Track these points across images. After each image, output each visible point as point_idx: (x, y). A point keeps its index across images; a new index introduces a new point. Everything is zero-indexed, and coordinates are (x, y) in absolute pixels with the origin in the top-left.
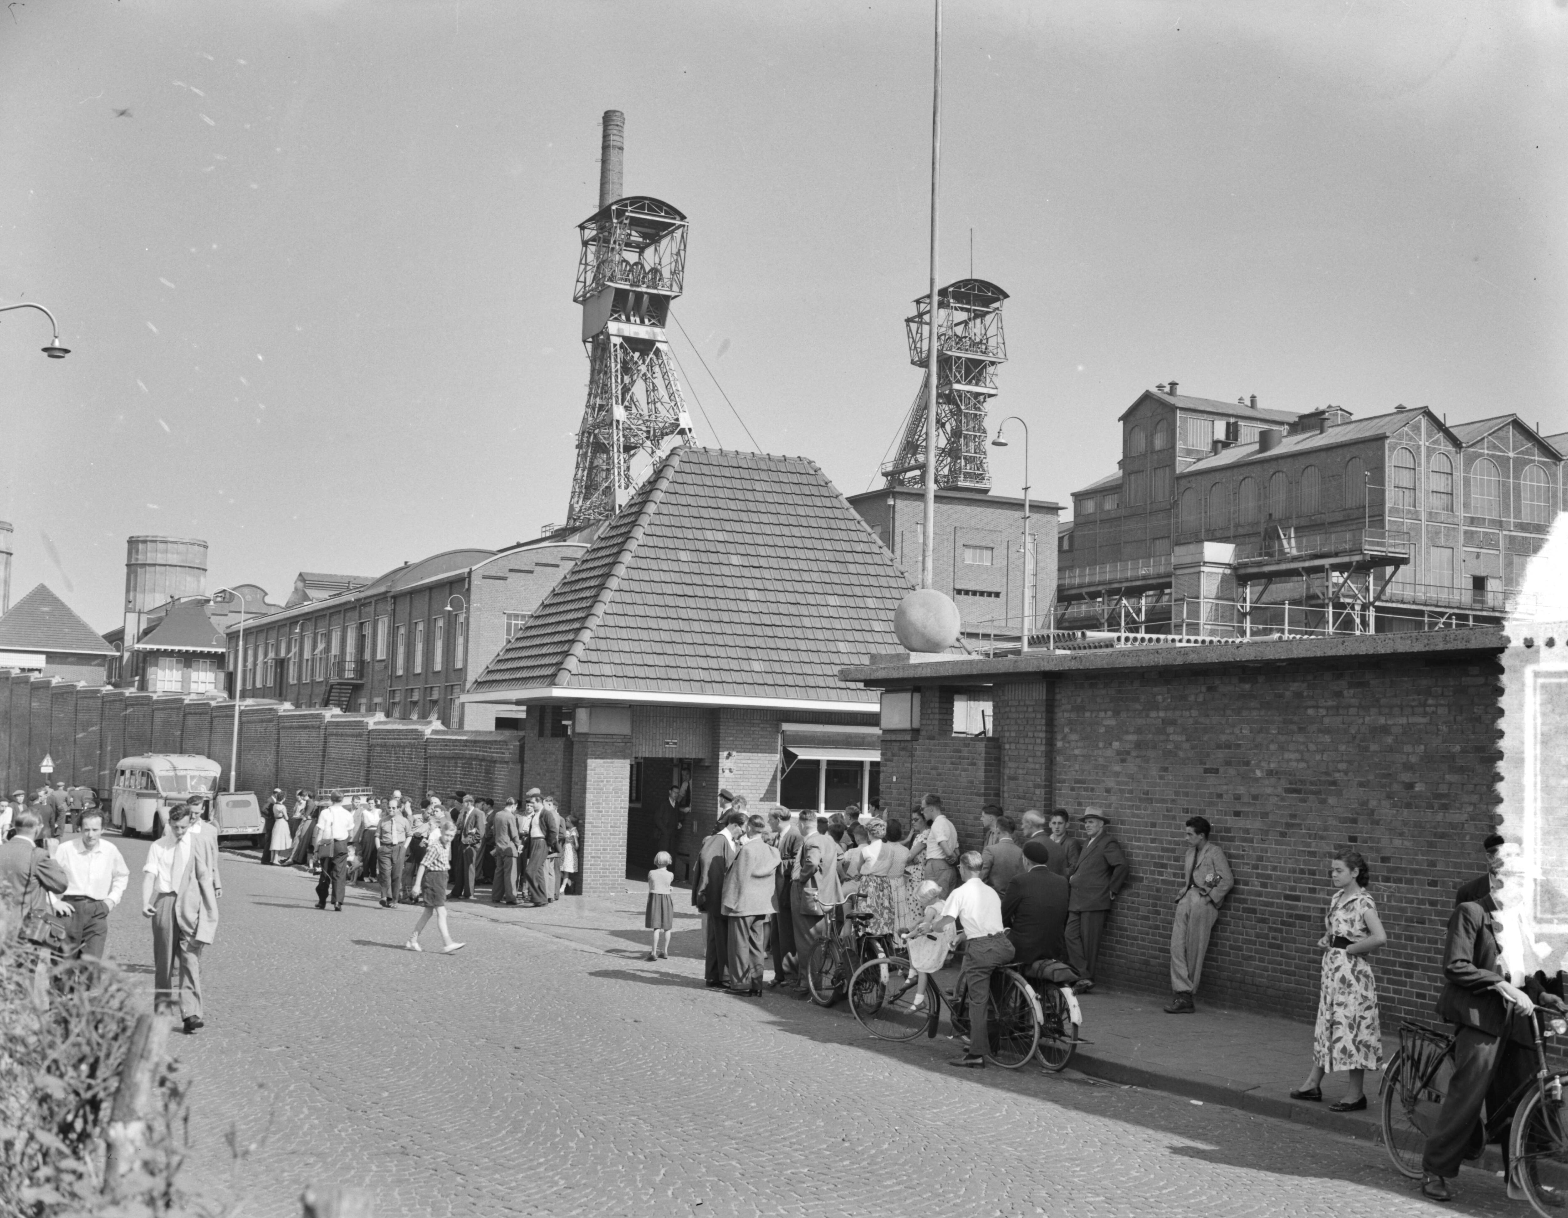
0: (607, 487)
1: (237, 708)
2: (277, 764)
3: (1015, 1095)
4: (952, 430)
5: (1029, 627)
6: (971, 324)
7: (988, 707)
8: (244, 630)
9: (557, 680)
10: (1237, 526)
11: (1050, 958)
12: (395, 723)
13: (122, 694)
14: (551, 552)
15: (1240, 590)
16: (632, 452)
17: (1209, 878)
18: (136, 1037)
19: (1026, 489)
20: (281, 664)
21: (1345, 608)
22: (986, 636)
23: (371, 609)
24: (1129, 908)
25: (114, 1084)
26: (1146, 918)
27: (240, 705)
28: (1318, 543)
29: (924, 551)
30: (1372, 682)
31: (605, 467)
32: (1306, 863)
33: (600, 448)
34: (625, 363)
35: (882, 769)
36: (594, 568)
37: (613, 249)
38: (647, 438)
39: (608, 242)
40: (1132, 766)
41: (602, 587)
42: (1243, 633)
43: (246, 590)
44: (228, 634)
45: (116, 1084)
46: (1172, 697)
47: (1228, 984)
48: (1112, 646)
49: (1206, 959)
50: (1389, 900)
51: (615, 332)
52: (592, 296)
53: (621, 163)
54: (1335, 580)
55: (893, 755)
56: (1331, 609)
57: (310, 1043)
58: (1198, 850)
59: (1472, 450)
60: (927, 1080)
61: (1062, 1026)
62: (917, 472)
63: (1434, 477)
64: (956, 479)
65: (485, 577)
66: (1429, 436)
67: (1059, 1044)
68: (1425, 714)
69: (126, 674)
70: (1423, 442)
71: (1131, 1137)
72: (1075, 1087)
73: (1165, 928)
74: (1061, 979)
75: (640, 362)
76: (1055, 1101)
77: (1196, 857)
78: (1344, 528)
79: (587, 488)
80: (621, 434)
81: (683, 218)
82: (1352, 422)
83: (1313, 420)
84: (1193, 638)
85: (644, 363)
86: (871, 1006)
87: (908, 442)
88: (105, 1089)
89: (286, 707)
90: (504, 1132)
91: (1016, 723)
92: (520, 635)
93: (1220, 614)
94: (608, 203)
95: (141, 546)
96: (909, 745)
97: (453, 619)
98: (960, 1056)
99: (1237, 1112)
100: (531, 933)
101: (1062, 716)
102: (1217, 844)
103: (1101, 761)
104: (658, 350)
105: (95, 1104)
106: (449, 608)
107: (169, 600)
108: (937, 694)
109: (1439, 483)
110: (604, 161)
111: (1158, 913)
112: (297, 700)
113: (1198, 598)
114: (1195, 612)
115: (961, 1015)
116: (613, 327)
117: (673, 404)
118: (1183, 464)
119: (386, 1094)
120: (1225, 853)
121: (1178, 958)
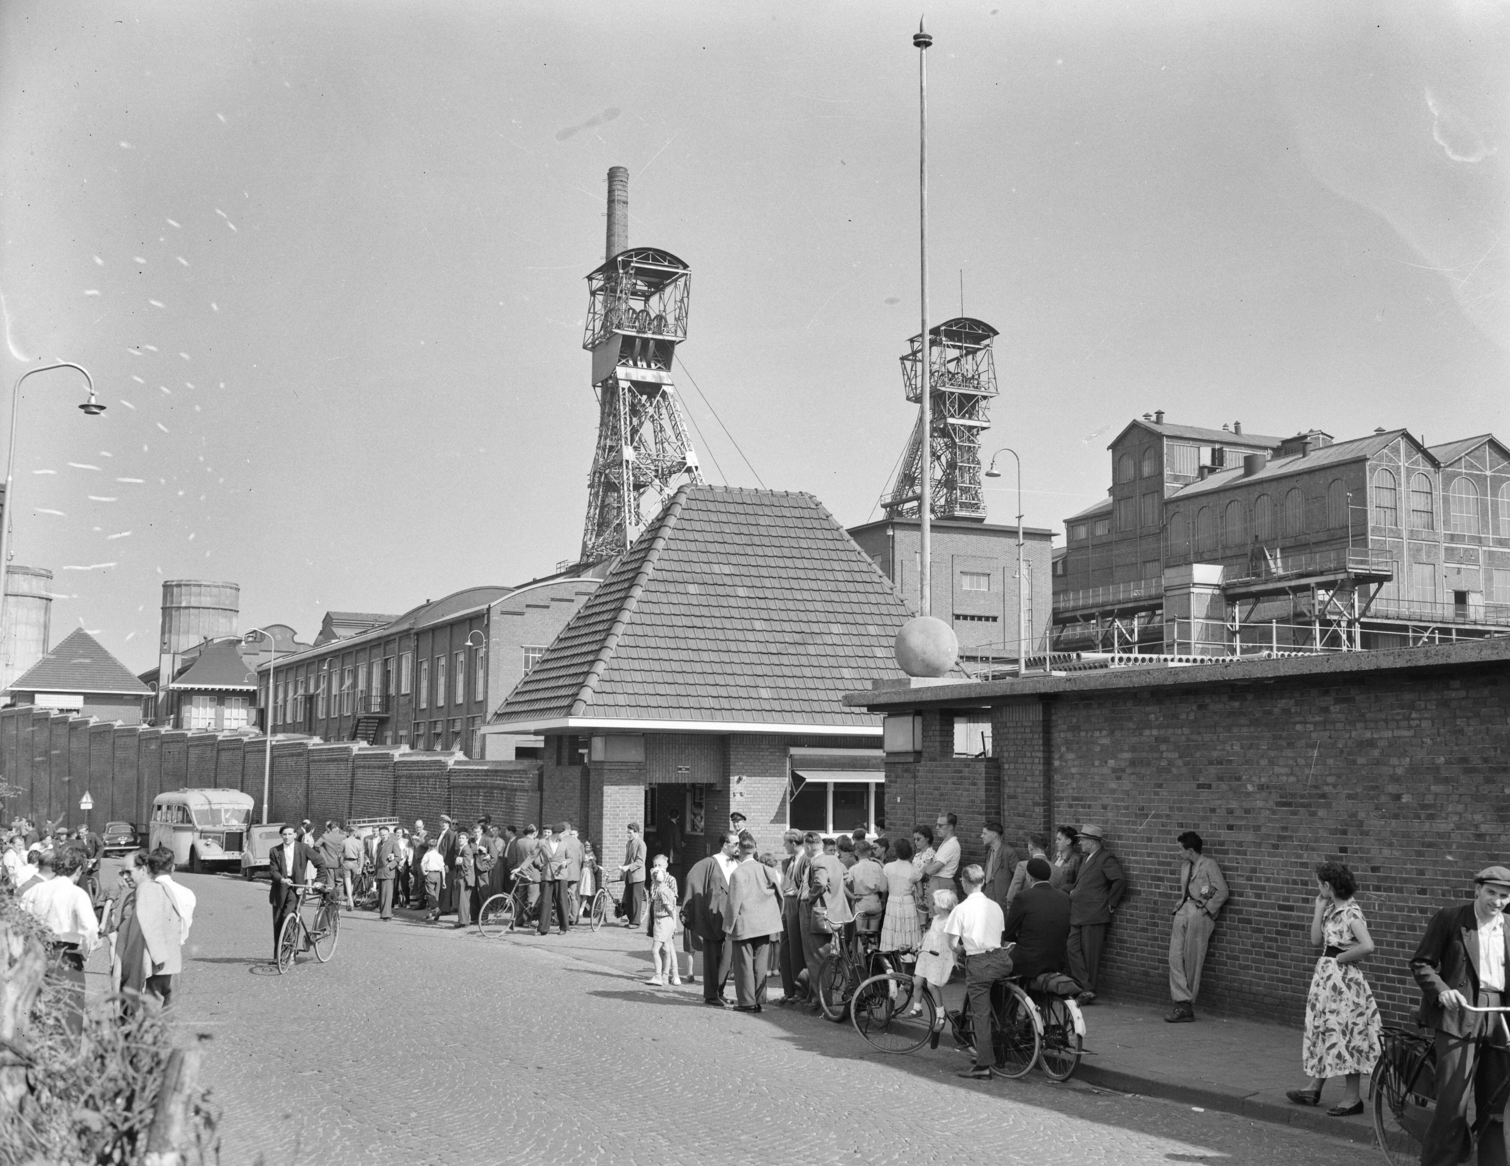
0: (618, 525)
1: (268, 743)
2: (307, 796)
3: (1021, 1105)
4: (947, 462)
5: (1025, 650)
6: (963, 361)
7: (987, 728)
8: (275, 668)
9: (573, 711)
10: (1225, 547)
11: (1055, 972)
12: (418, 754)
13: (158, 732)
14: (567, 586)
15: (1229, 609)
16: (642, 490)
17: (1205, 890)
18: (170, 1071)
19: (1020, 517)
20: (310, 699)
21: (1331, 625)
22: (985, 660)
23: (395, 646)
24: (1128, 921)
25: (149, 1115)
26: (1145, 930)
27: (272, 739)
28: (1303, 563)
29: (922, 579)
30: (1357, 698)
31: (616, 505)
32: (1298, 874)
33: (611, 487)
34: (633, 406)
35: (886, 790)
36: (607, 602)
37: (620, 298)
38: (656, 476)
39: (615, 291)
40: (1126, 784)
41: (614, 620)
42: (1233, 651)
43: (276, 630)
44: (259, 673)
45: (151, 1116)
46: (1164, 716)
47: (1226, 993)
48: (1106, 666)
49: (1204, 968)
50: (1380, 909)
51: (623, 377)
52: (601, 343)
53: (626, 217)
54: (1320, 598)
55: (897, 777)
56: (1317, 627)
57: (340, 1067)
58: (1192, 864)
59: (1449, 469)
60: (935, 1092)
61: (1067, 1038)
62: (915, 503)
63: (1415, 497)
64: (952, 509)
65: (503, 613)
66: (1408, 456)
67: (1063, 1055)
68: (1409, 727)
69: (162, 712)
70: (1403, 463)
71: (1134, 1144)
72: (1080, 1096)
73: (1163, 940)
74: (1065, 991)
75: (648, 405)
76: (1061, 1111)
77: (1191, 869)
78: (1328, 548)
79: (600, 525)
80: (630, 473)
81: (686, 266)
82: (1333, 446)
83: (1295, 445)
84: (1184, 657)
85: (651, 405)
86: (881, 1021)
87: (905, 475)
88: (141, 1121)
89: (315, 742)
90: (528, 1149)
91: (1015, 744)
92: (537, 668)
93: (1210, 634)
94: (614, 255)
95: (175, 589)
96: (912, 767)
97: (473, 654)
98: (968, 1068)
99: (1238, 1118)
100: (552, 956)
101: (1059, 736)
102: (1211, 857)
103: (1097, 779)
104: (664, 393)
105: (131, 1135)
106: (469, 643)
107: (203, 641)
108: (938, 717)
109: (1419, 502)
110: (610, 215)
111: (1156, 925)
112: (326, 734)
113: (1188, 618)
114: (1185, 632)
115: (962, 1027)
116: (621, 372)
117: (679, 443)
118: (1171, 489)
119: (414, 1115)
120: (1219, 866)
121: (1176, 968)
